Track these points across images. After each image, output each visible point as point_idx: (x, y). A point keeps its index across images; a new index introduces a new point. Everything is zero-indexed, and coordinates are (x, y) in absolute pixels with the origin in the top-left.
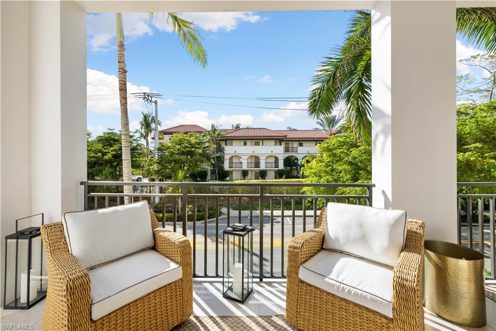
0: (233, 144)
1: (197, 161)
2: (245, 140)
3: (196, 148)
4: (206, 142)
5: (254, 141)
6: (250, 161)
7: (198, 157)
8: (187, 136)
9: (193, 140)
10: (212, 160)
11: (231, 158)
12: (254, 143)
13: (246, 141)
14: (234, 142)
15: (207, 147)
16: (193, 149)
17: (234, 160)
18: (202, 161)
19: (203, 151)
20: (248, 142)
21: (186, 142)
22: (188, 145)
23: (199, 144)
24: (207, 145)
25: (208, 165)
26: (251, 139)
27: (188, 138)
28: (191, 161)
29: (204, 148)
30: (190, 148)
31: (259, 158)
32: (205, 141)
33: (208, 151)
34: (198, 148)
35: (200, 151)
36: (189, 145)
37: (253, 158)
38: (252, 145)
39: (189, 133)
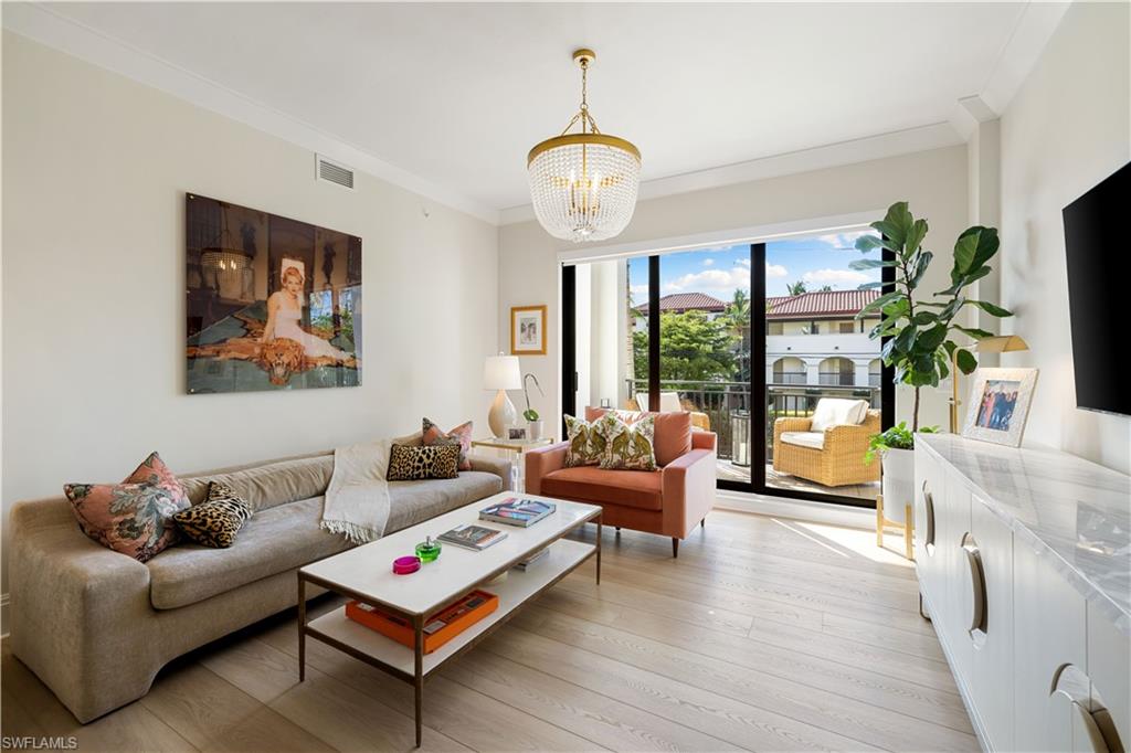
0: (785, 330)
1: (701, 368)
2: (813, 320)
3: (700, 342)
4: (720, 330)
5: (838, 323)
6: (826, 369)
7: (704, 360)
8: (681, 320)
9: (694, 327)
10: (734, 366)
11: (779, 363)
12: (838, 328)
13: (816, 323)
14: (787, 327)
15: (723, 339)
16: (694, 345)
17: (787, 368)
18: (712, 369)
19: (714, 348)
20: (823, 326)
21: (680, 330)
22: (683, 337)
23: (705, 333)
24: (723, 334)
25: (725, 377)
26: (830, 317)
27: (684, 323)
28: (690, 368)
29: (718, 341)
30: (688, 342)
31: (852, 363)
32: (718, 327)
33: (724, 349)
34: (705, 343)
35: (709, 348)
36: (687, 336)
37: (837, 364)
38: (832, 332)
39: (687, 313)
